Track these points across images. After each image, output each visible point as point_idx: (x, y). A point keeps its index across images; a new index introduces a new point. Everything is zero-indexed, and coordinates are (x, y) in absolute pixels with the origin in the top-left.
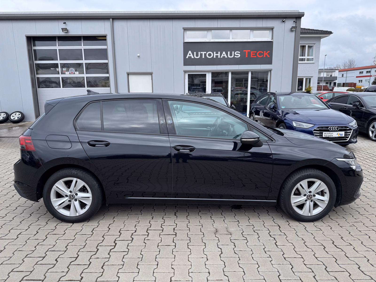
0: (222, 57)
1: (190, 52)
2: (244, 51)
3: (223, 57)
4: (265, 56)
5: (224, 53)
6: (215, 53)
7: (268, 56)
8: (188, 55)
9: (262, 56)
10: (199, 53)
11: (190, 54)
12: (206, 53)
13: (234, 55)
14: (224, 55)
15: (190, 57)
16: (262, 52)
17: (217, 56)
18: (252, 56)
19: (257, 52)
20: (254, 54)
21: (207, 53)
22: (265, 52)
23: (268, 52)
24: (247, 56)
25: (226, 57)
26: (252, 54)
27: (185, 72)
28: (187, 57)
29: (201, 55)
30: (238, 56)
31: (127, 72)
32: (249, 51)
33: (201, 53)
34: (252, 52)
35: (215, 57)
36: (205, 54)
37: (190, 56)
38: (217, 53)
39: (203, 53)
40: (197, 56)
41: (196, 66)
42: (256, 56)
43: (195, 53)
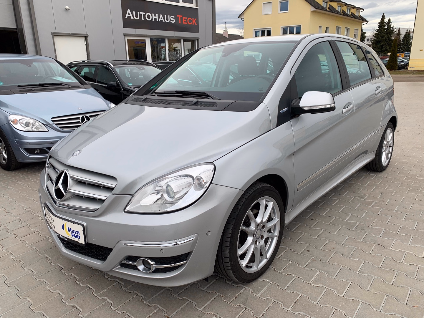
0: (159, 21)
1: (129, 11)
2: (178, 16)
3: (161, 20)
4: (193, 24)
5: (161, 16)
6: (153, 14)
7: (196, 24)
8: (127, 15)
9: (191, 23)
10: (138, 13)
11: (129, 14)
12: (144, 13)
13: (170, 20)
14: (161, 18)
15: (129, 17)
16: (191, 19)
17: (155, 19)
18: (184, 23)
19: (187, 19)
20: (185, 20)
21: (146, 14)
22: (193, 19)
23: (196, 19)
24: (180, 22)
25: (163, 21)
26: (184, 20)
27: (125, 35)
28: (126, 17)
29: (141, 15)
30: (173, 21)
31: (52, 33)
32: (182, 16)
33: (140, 13)
34: (184, 18)
35: (153, 20)
36: (144, 15)
37: (129, 15)
38: (155, 16)
39: (143, 13)
40: (137, 17)
41: (136, 29)
42: (186, 23)
43: (134, 12)
